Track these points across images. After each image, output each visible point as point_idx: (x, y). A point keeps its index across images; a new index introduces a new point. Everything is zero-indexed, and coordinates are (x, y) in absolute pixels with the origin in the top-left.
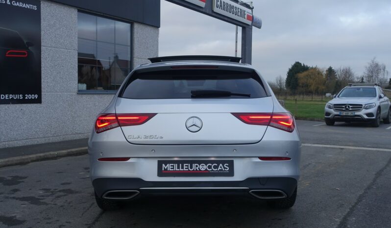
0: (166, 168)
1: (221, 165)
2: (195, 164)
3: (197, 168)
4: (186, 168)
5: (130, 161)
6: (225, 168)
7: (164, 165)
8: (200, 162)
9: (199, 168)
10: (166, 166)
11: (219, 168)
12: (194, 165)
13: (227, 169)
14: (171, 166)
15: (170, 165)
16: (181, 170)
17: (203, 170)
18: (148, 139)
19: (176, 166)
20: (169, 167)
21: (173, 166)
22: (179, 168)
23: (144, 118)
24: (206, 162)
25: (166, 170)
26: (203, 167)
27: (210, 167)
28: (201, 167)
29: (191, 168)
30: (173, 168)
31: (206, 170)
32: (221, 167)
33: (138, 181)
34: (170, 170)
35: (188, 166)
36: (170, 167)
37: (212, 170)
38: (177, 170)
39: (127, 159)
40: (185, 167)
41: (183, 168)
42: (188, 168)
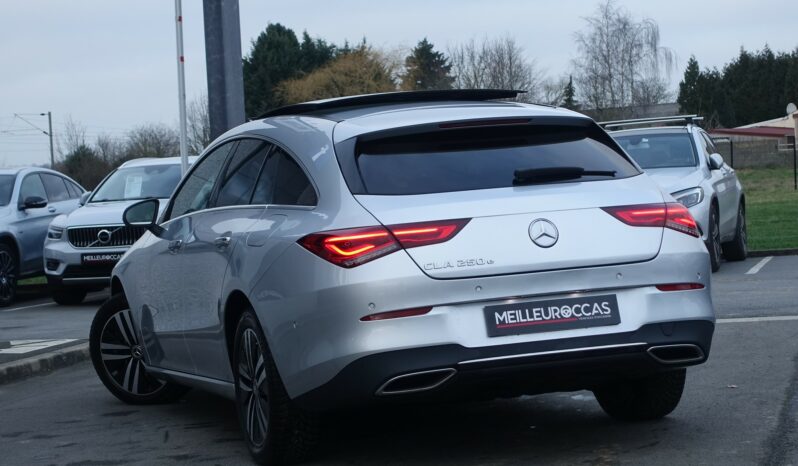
0: (501, 319)
1: (596, 305)
2: (553, 308)
3: (557, 314)
4: (538, 317)
5: (432, 312)
6: (603, 310)
7: (497, 315)
8: (560, 304)
9: (560, 314)
10: (501, 315)
11: (594, 312)
12: (551, 310)
13: (607, 311)
14: (511, 314)
15: (509, 312)
16: (529, 320)
17: (567, 316)
18: (467, 268)
19: (519, 313)
20: (507, 317)
21: (515, 314)
22: (524, 317)
23: (448, 229)
24: (571, 303)
25: (503, 323)
26: (567, 312)
27: (578, 310)
28: (563, 312)
29: (547, 315)
30: (515, 319)
31: (573, 316)
32: (597, 309)
33: (454, 349)
34: (511, 322)
35: (540, 312)
36: (510, 317)
37: (583, 316)
38: (522, 320)
39: (427, 309)
40: (535, 314)
41: (531, 316)
42: (541, 316)
